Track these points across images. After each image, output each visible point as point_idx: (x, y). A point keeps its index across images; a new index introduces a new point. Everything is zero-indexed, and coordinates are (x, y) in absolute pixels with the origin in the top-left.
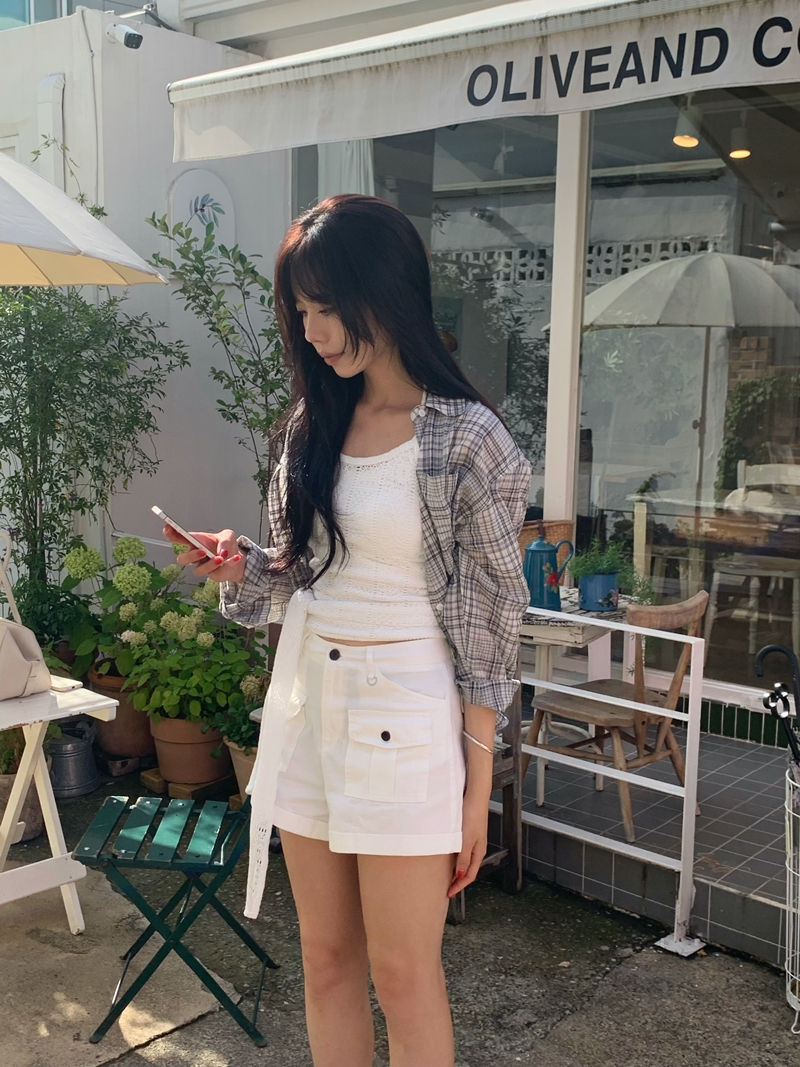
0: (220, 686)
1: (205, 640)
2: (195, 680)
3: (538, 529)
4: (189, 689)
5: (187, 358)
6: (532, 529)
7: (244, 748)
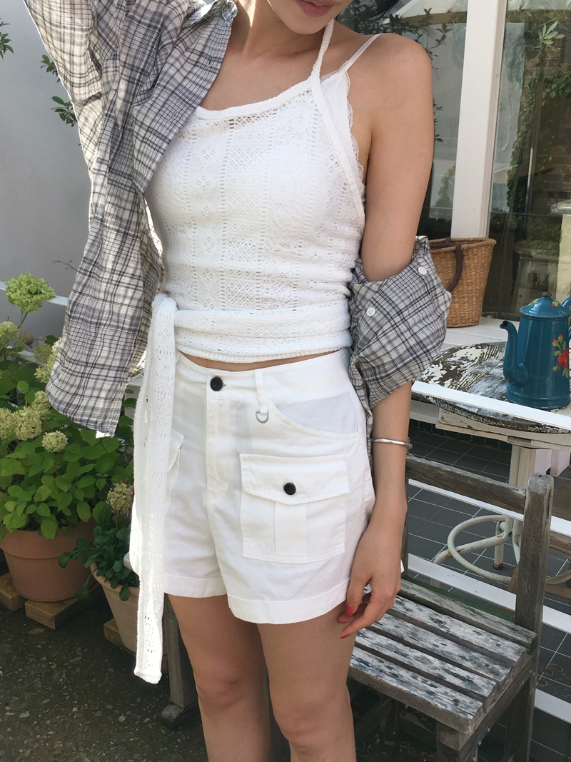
0: (80, 496)
1: (54, 441)
2: (44, 491)
3: (454, 251)
4: (39, 503)
5: (7, 41)
6: (446, 252)
7: (119, 589)
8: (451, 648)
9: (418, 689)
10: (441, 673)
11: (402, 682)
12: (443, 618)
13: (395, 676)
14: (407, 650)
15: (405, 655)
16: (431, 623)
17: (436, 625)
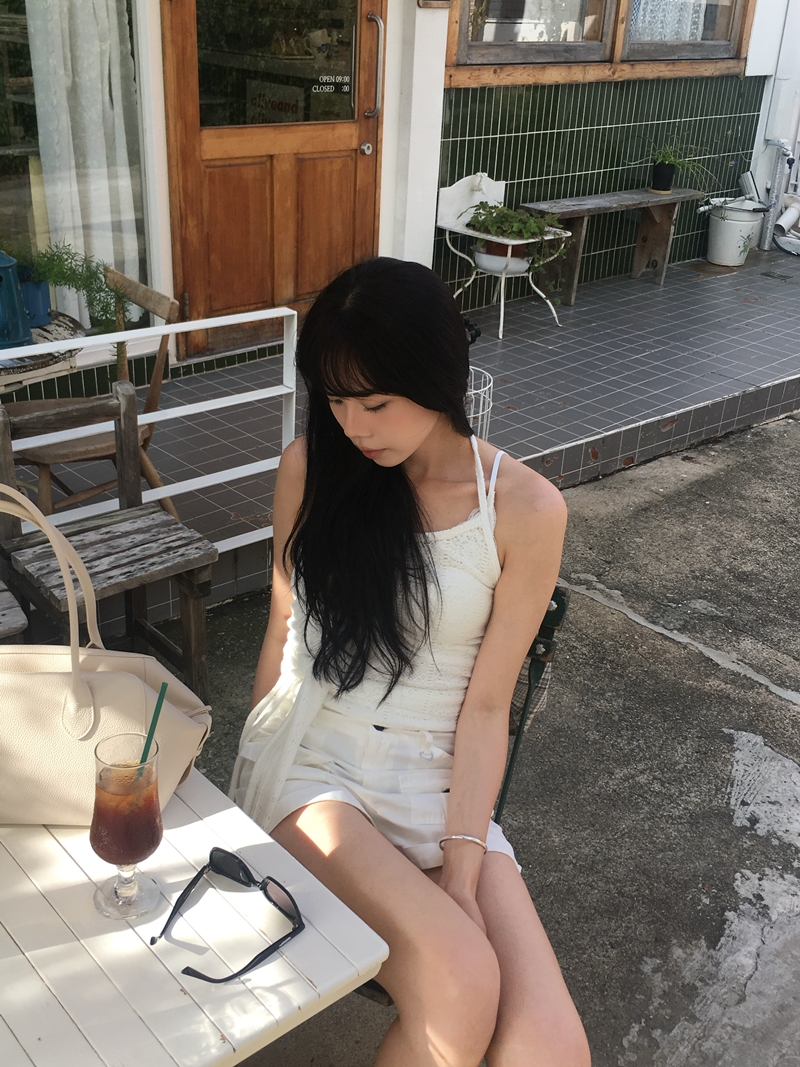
8: (139, 538)
9: (173, 560)
10: (165, 546)
11: (161, 563)
12: (104, 530)
13: (153, 564)
14: (129, 553)
15: (134, 555)
16: (106, 536)
17: (109, 535)
